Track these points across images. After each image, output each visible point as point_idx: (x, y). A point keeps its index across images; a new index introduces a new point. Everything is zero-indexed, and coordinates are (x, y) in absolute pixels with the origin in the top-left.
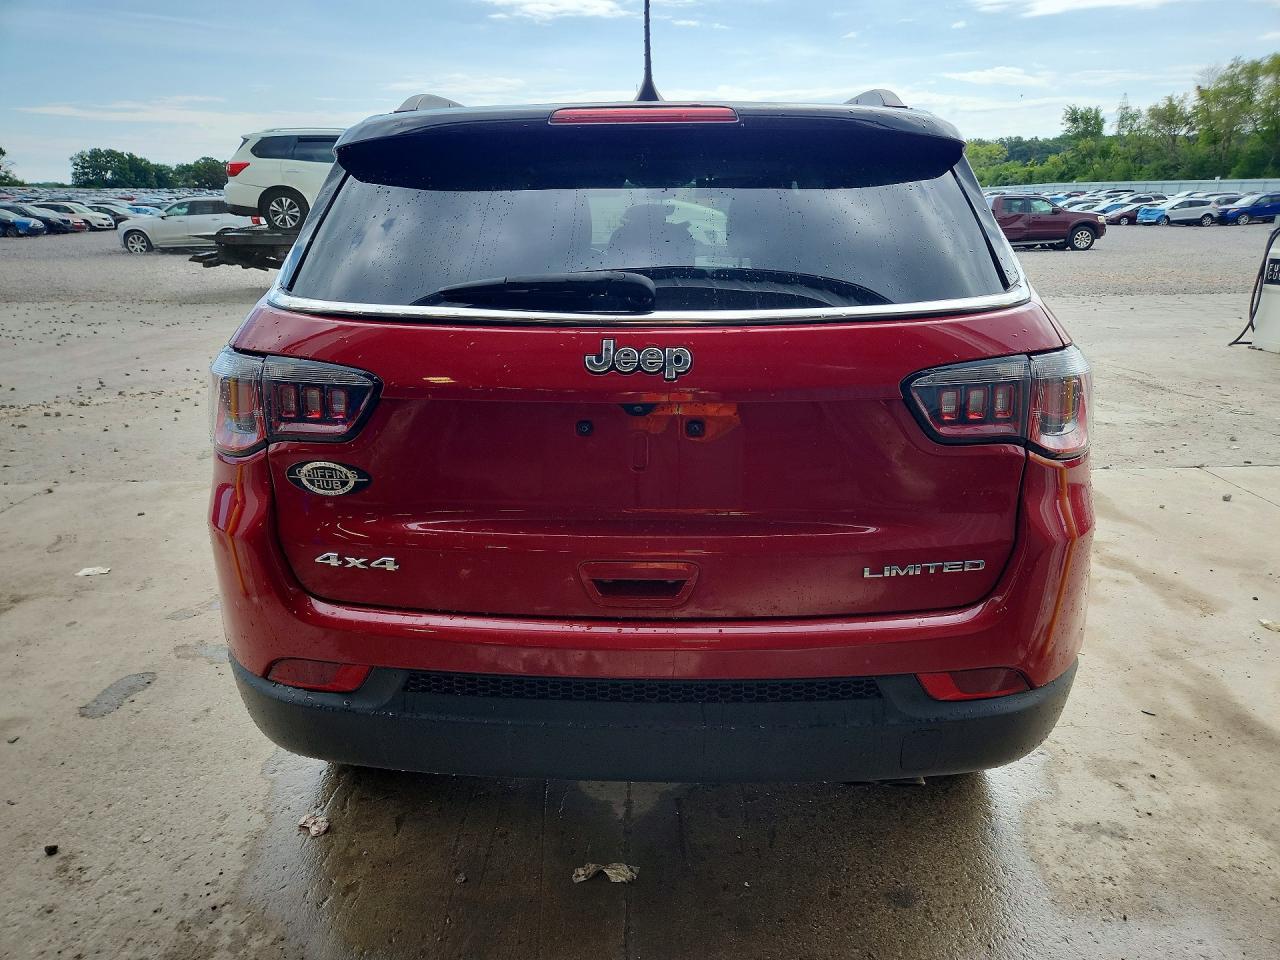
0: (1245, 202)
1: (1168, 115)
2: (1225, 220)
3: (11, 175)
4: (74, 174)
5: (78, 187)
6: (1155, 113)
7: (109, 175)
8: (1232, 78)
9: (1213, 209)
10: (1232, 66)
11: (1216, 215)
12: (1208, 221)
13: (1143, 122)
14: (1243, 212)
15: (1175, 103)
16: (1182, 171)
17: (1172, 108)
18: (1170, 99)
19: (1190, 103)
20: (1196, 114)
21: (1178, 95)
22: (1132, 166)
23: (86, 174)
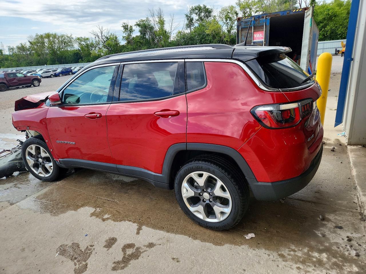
0: (59, 71)
1: (22, 48)
2: (56, 75)
6: (18, 48)
8: (37, 39)
9: (52, 73)
10: (36, 36)
11: (54, 74)
12: (52, 76)
13: (16, 50)
14: (60, 73)
15: (23, 45)
16: (34, 63)
17: (22, 46)
18: (21, 44)
19: (28, 45)
20: (30, 48)
21: (23, 43)
22: (18, 63)
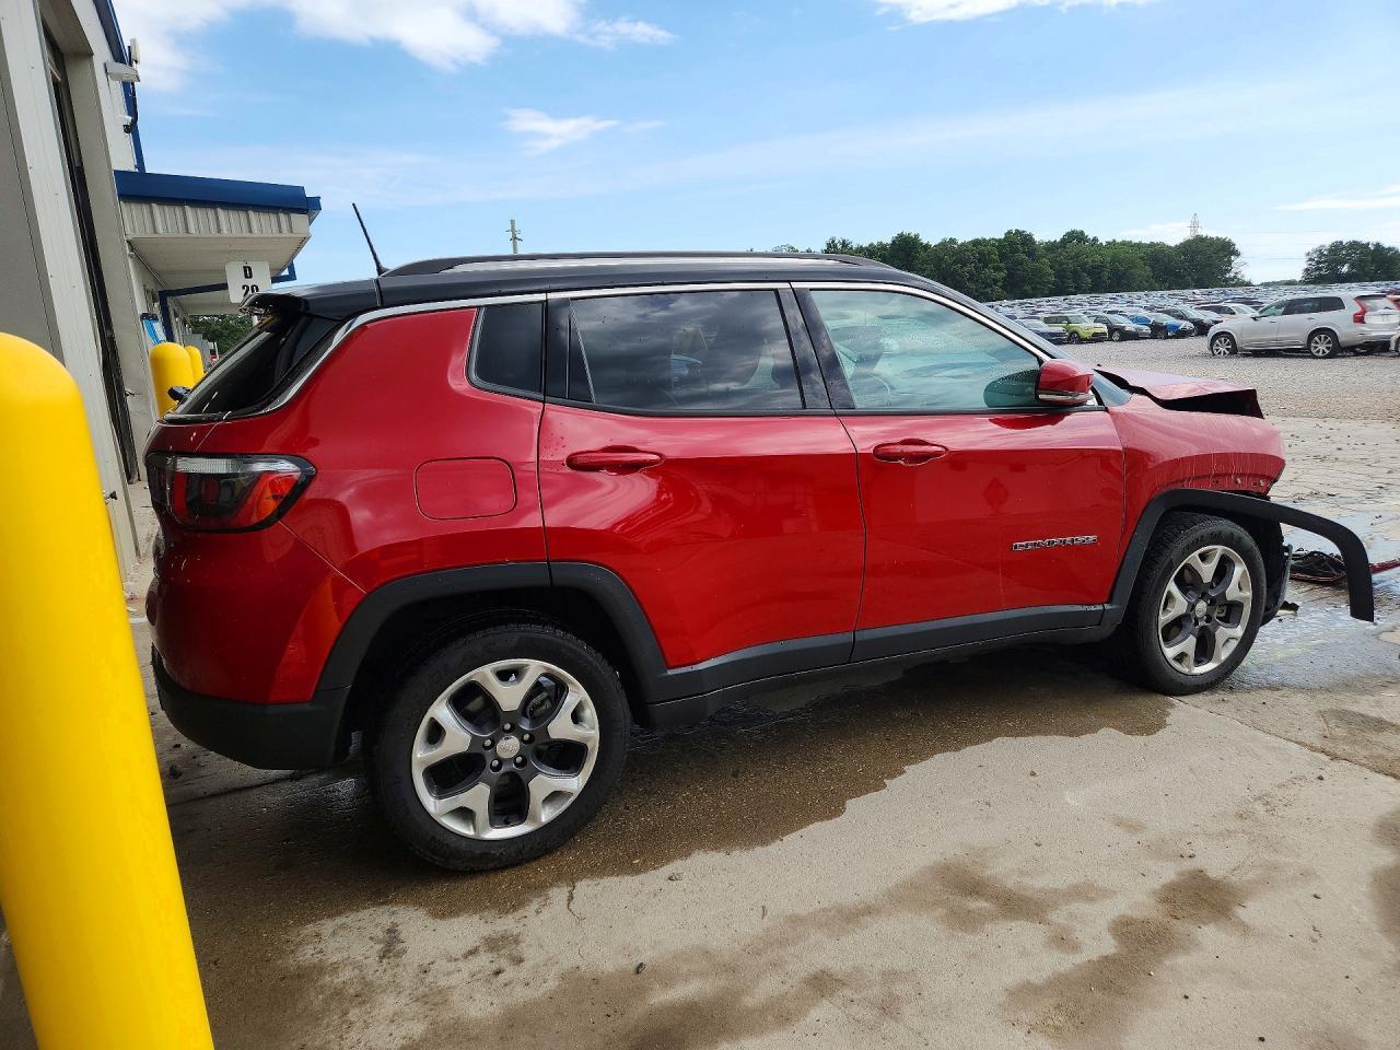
3: (1239, 276)
4: (1307, 270)
5: (1307, 283)
7: (1345, 269)
23: (1320, 269)
